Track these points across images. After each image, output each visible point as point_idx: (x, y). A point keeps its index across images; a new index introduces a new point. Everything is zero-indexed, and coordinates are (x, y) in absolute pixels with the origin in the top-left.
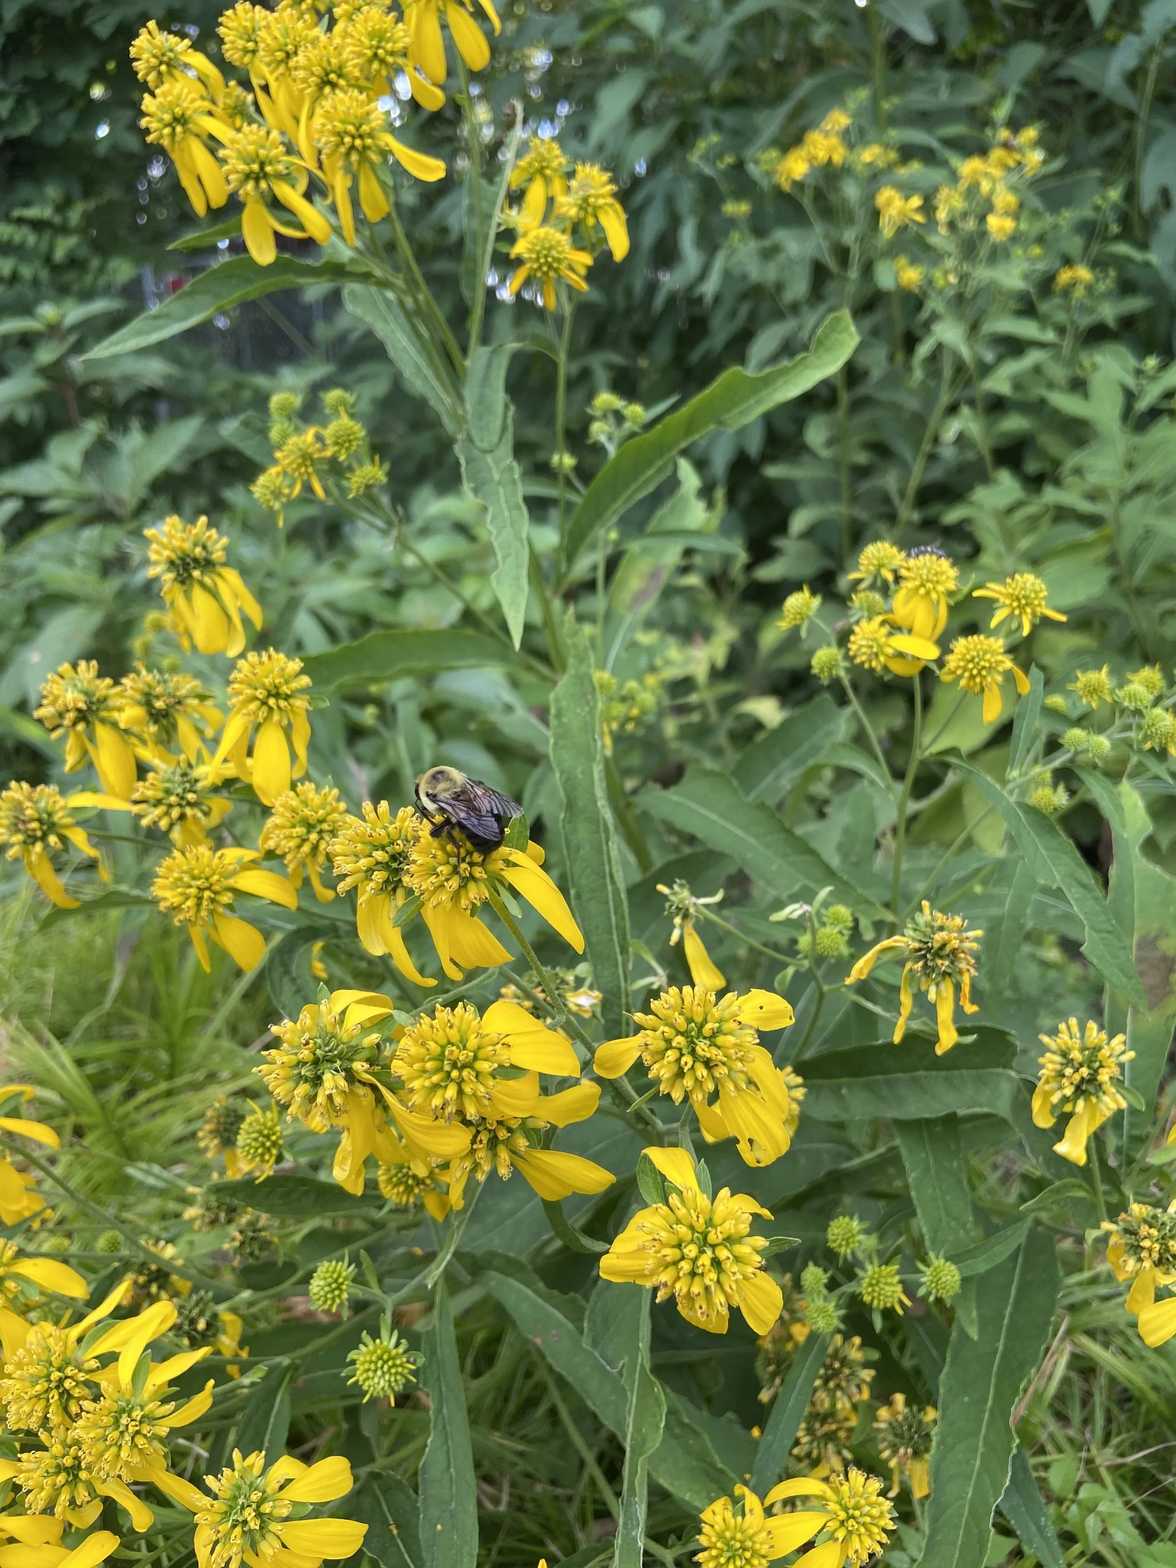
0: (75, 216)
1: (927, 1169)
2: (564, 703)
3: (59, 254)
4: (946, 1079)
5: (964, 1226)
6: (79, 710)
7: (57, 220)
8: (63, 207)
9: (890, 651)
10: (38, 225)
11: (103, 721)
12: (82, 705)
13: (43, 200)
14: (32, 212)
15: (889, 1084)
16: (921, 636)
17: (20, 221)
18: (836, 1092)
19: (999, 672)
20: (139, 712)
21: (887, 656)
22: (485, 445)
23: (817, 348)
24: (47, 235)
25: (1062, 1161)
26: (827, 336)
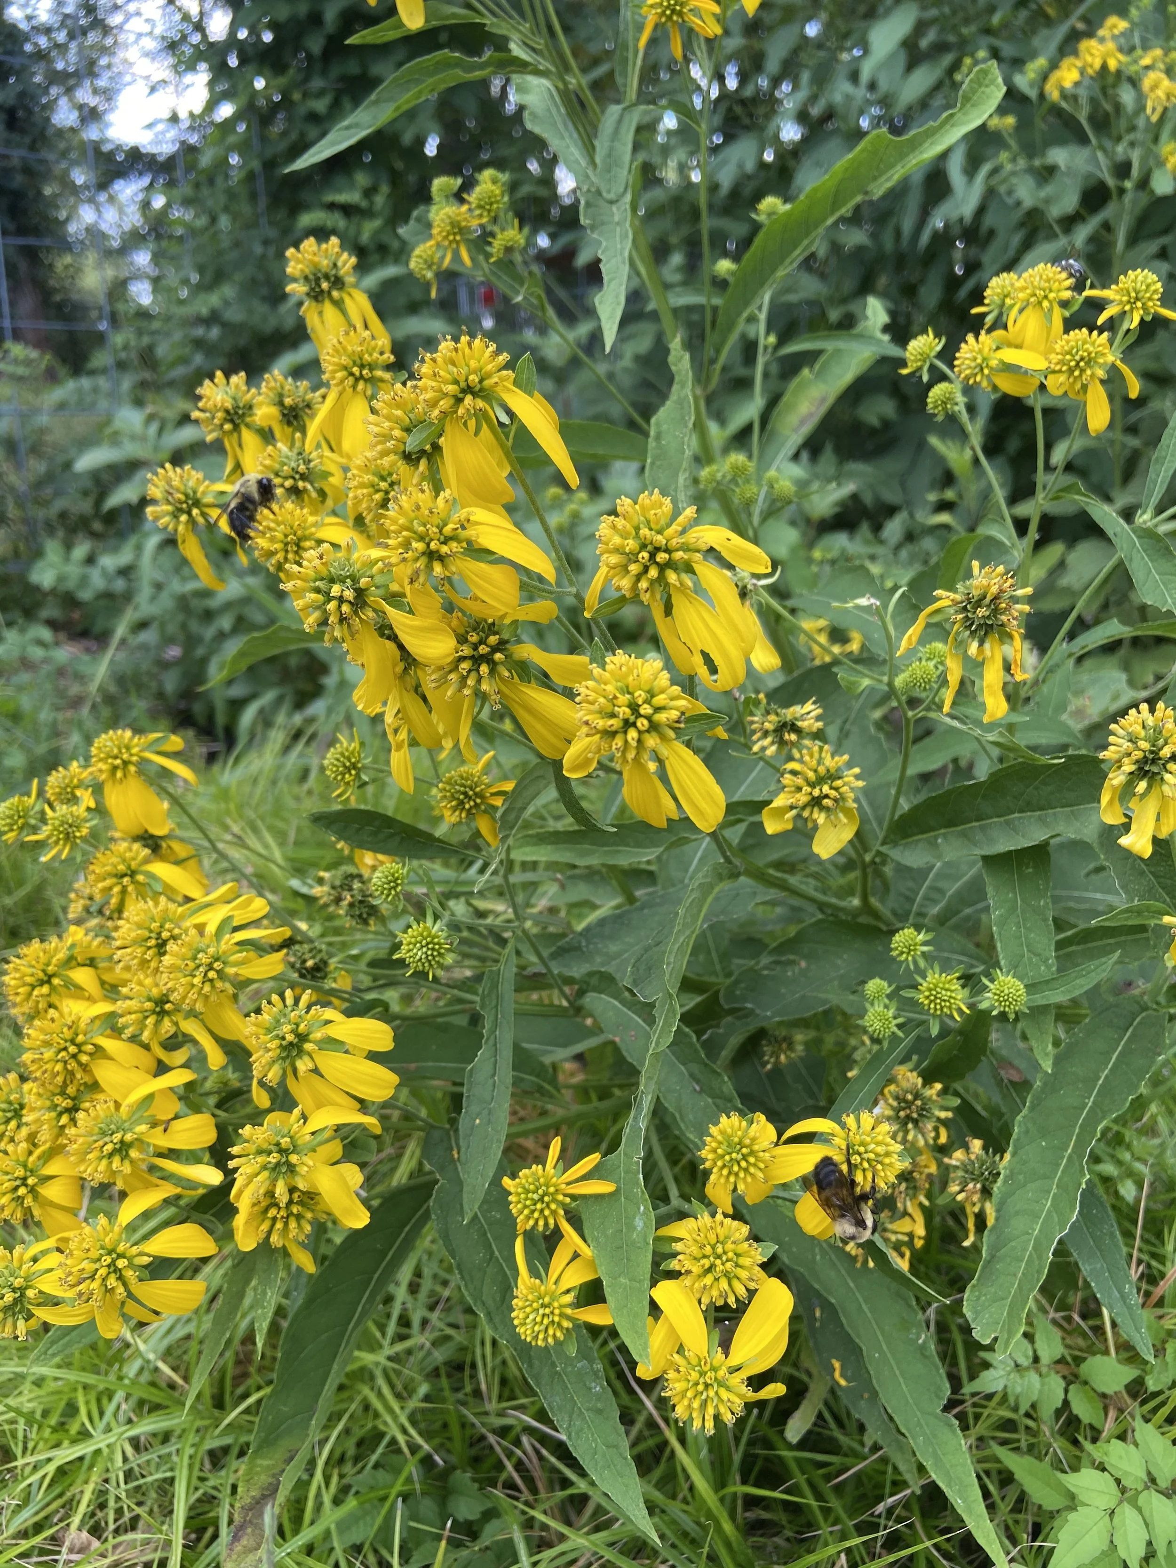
0: (379, 200)
1: (1013, 909)
2: (664, 427)
3: (365, 237)
4: (1040, 818)
5: (1045, 962)
6: (227, 412)
7: (364, 204)
8: (369, 193)
9: (994, 363)
10: (347, 210)
11: (248, 426)
12: (229, 405)
13: (352, 186)
14: (343, 198)
15: (982, 828)
16: (1031, 349)
17: (332, 206)
18: (933, 844)
19: (1101, 366)
20: (274, 411)
21: (991, 369)
22: (612, 196)
23: (963, 106)
24: (355, 219)
25: (1127, 854)
26: (974, 92)
